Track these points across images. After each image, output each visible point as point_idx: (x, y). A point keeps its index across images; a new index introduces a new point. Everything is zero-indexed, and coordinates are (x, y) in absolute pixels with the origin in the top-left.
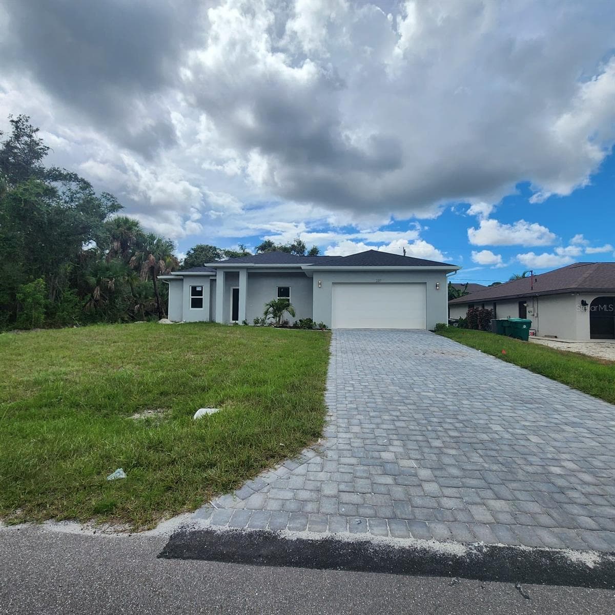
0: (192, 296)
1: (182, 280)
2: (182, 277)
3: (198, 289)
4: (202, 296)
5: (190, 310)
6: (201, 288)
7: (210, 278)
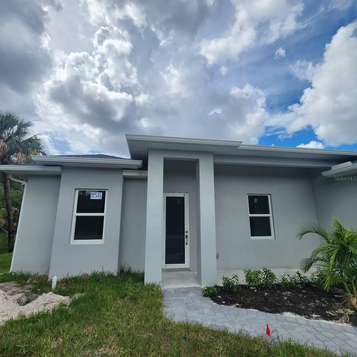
0: (78, 211)
1: (58, 177)
2: (58, 169)
4: (103, 212)
5: (71, 243)
6: (101, 193)
7: (123, 175)
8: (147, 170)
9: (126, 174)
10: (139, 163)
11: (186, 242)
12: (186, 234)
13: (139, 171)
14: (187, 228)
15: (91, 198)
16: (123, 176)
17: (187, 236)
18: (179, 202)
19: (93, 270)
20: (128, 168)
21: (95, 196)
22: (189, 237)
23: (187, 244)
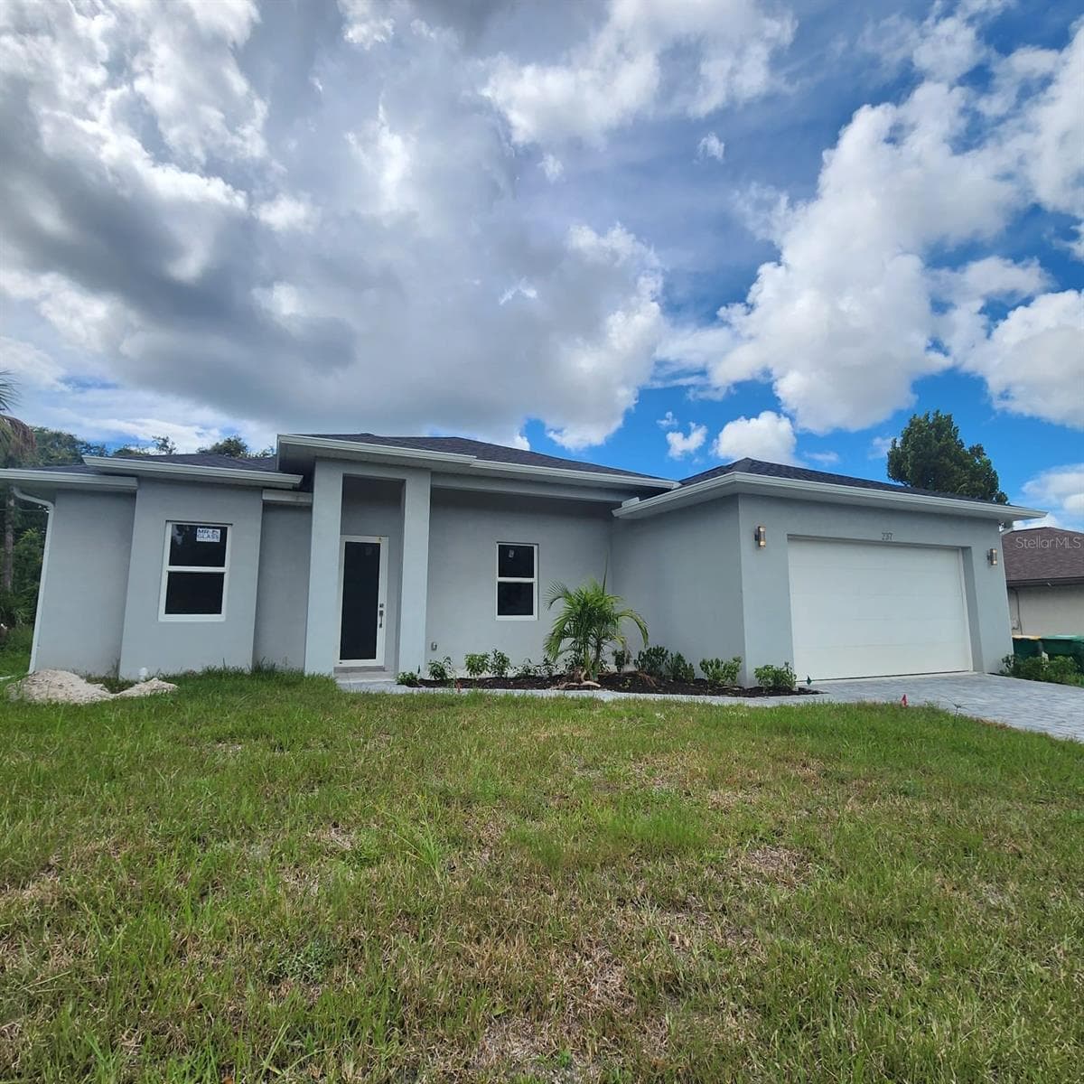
0: (172, 563)
1: (130, 496)
2: (131, 483)
3: (205, 536)
4: (223, 565)
5: (161, 619)
6: (219, 531)
7: (264, 498)
8: (312, 492)
9: (268, 496)
10: (296, 479)
11: (379, 623)
12: (379, 609)
13: (296, 493)
14: (382, 598)
15: (198, 540)
16: (264, 501)
17: (381, 613)
18: (369, 552)
19: (206, 664)
20: (273, 486)
21: (206, 535)
22: (385, 613)
23: (381, 626)
